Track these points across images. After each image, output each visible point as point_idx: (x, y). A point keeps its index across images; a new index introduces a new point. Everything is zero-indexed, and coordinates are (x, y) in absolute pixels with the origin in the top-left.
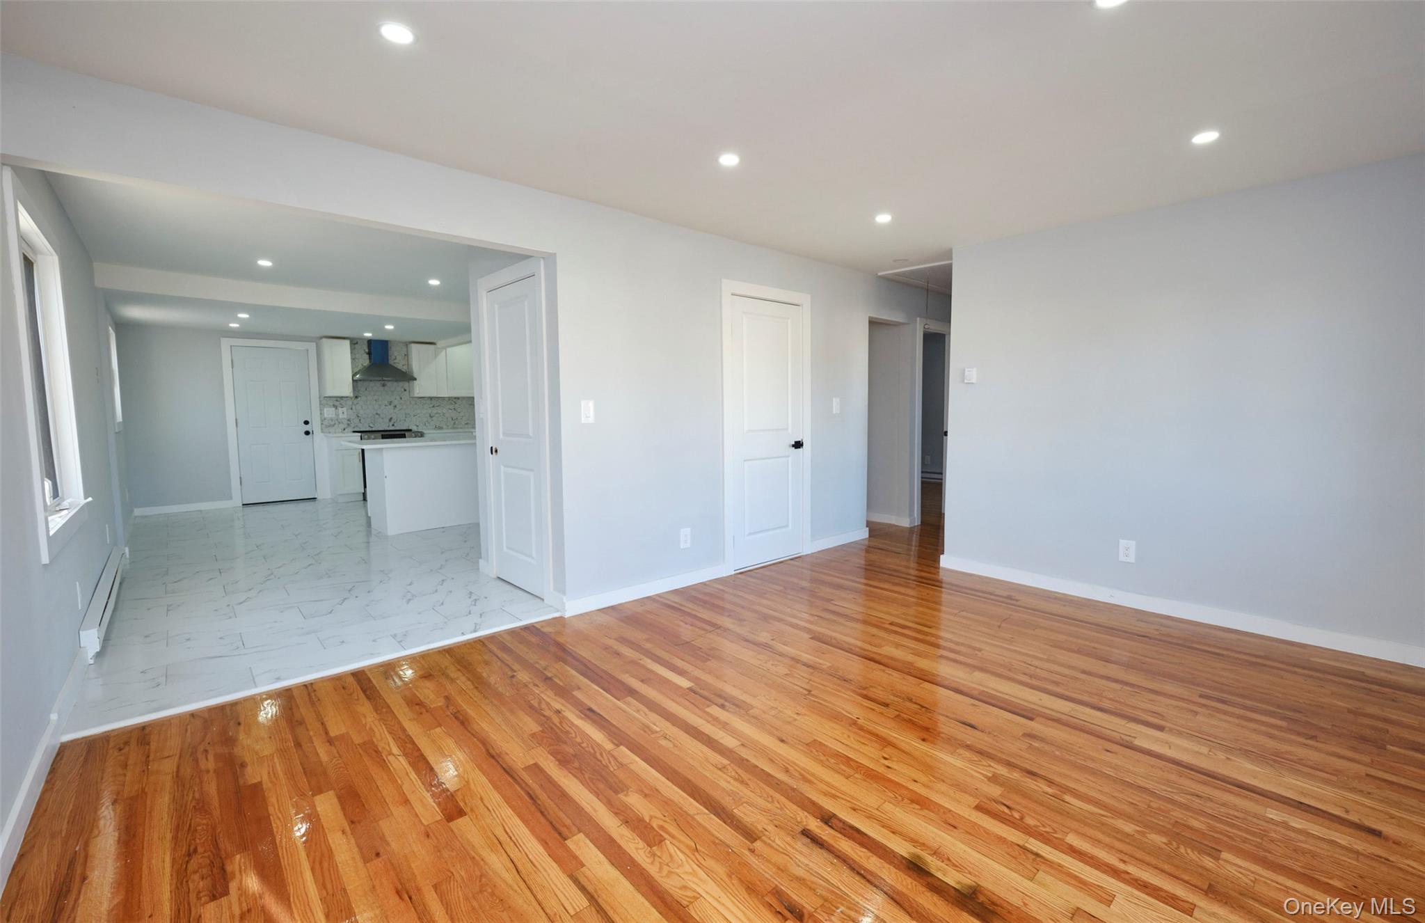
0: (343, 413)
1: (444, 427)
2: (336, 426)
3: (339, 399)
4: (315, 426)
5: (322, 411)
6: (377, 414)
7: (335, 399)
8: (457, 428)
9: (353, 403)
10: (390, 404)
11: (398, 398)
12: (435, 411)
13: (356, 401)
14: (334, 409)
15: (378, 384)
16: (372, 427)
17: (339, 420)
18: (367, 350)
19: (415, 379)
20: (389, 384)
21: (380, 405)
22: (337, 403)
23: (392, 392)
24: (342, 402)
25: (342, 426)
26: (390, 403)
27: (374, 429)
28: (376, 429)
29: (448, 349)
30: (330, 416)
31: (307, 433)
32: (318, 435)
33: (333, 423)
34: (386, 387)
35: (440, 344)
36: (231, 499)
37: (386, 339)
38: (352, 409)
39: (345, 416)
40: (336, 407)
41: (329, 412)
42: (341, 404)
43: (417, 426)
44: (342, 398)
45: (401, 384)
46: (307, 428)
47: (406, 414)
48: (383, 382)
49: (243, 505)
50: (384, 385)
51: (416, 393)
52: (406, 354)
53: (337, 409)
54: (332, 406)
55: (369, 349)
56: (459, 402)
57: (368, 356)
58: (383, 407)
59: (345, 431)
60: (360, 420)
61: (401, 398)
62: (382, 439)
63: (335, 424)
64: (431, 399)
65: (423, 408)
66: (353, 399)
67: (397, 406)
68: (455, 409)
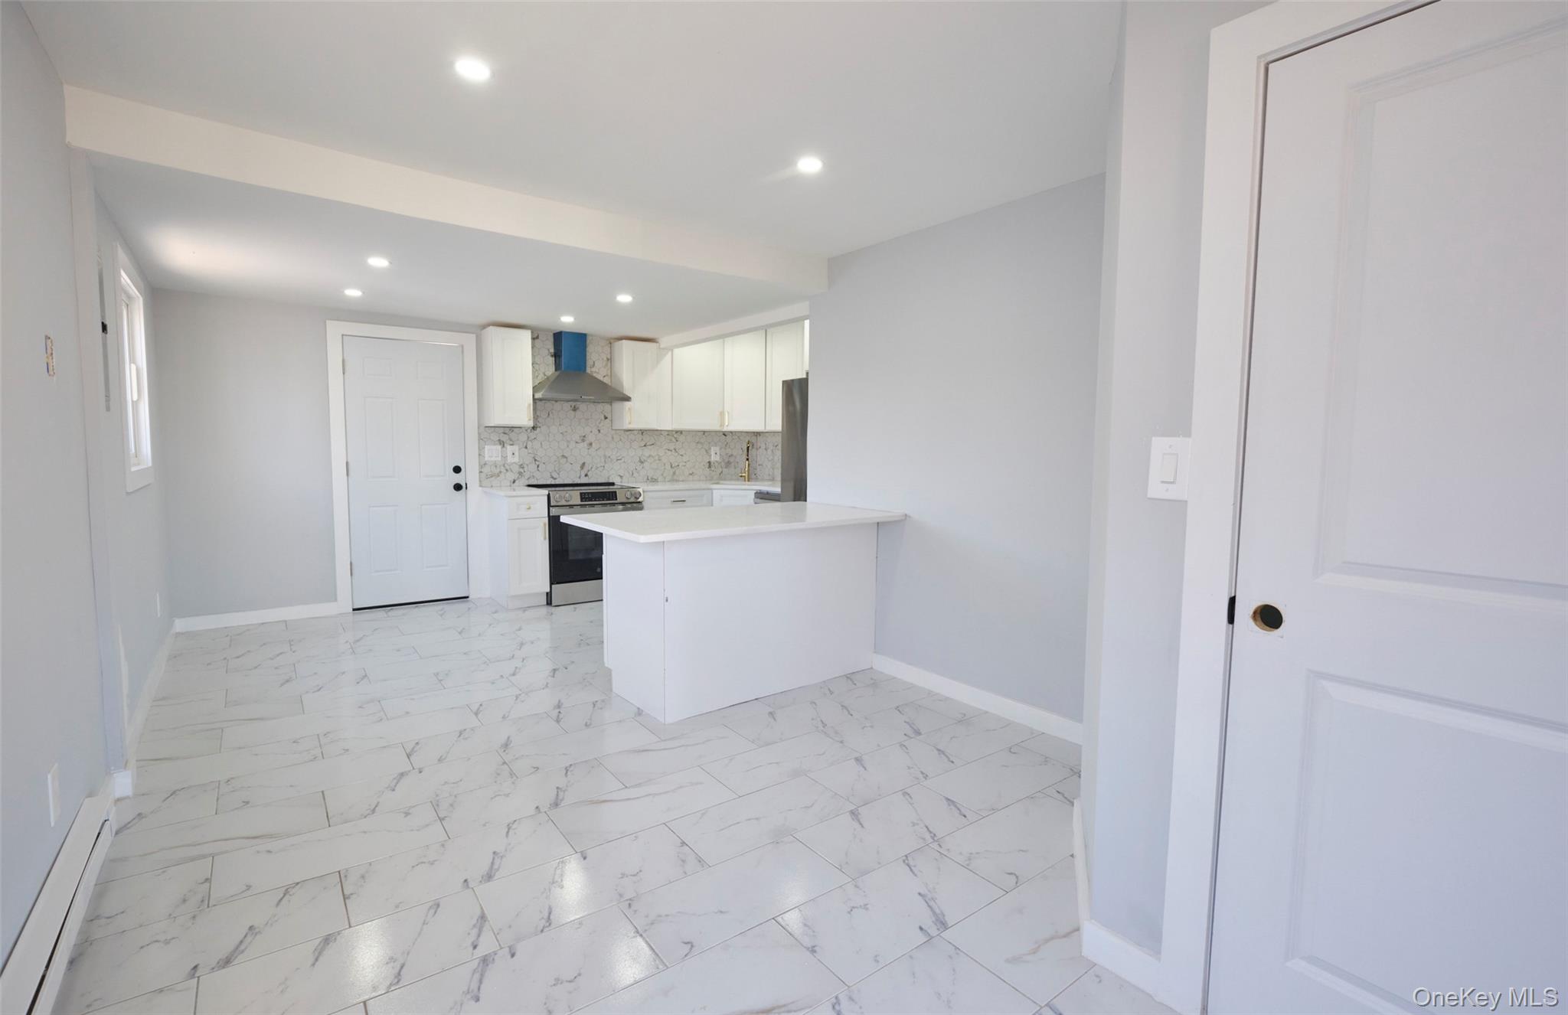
0: (513, 454)
2: (502, 475)
3: (507, 430)
4: (470, 476)
5: (481, 449)
6: (563, 456)
7: (502, 430)
8: (677, 481)
9: (528, 438)
10: (583, 441)
11: (595, 431)
12: (647, 452)
13: (532, 435)
14: (499, 447)
15: (567, 406)
16: (555, 479)
17: (508, 467)
18: (552, 350)
19: (628, 399)
20: (582, 406)
21: (568, 441)
22: (504, 438)
23: (587, 419)
24: (511, 435)
25: (511, 476)
26: (583, 438)
27: (557, 482)
28: (561, 482)
29: (676, 351)
30: (493, 459)
31: (458, 487)
32: (474, 491)
33: (498, 470)
34: (578, 412)
35: (665, 341)
36: (336, 600)
37: (584, 332)
38: (526, 447)
39: (516, 459)
40: (502, 443)
41: (493, 453)
42: (511, 440)
43: (621, 477)
44: (512, 428)
45: (600, 407)
46: (458, 478)
47: (605, 456)
48: (573, 404)
49: (354, 610)
50: (575, 409)
51: (627, 422)
52: (609, 357)
53: (504, 446)
54: (497, 442)
55: (555, 349)
56: (682, 438)
57: (554, 359)
58: (572, 445)
59: (515, 484)
60: (538, 466)
61: (599, 431)
62: (582, 501)
63: (500, 472)
64: (642, 433)
65: (631, 447)
66: (529, 431)
67: (593, 444)
68: (675, 449)
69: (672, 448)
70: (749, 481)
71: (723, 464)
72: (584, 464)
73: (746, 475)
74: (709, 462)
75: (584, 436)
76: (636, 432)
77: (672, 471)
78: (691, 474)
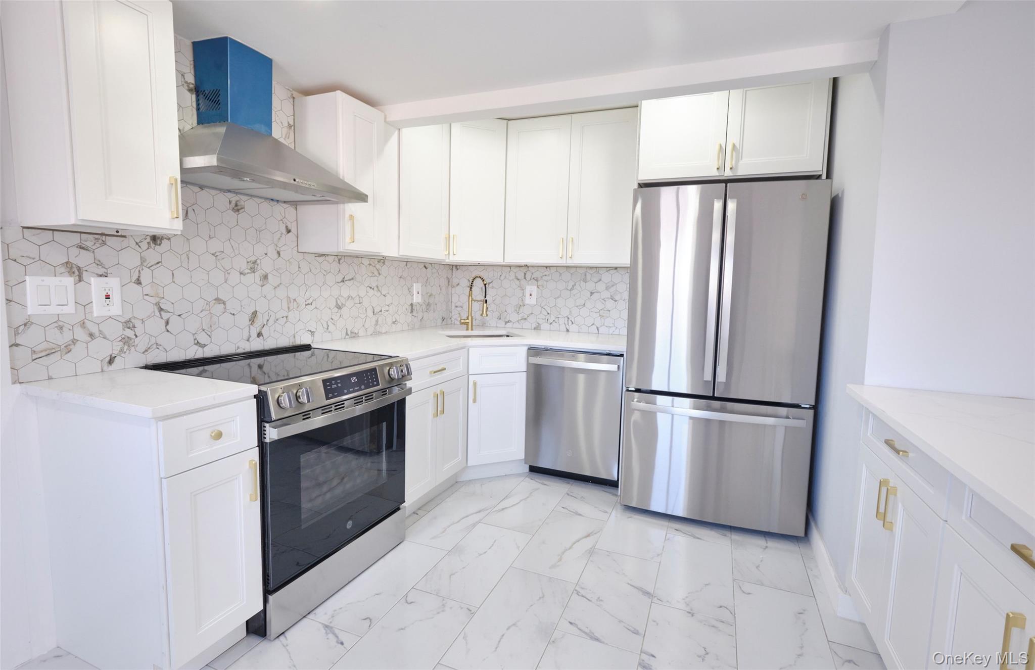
0: (108, 298)
1: (361, 333)
2: (78, 349)
3: (89, 242)
5: (14, 284)
6: (218, 300)
7: (76, 238)
8: (380, 333)
9: (143, 260)
10: (253, 270)
11: (272, 254)
12: (345, 291)
13: (153, 255)
14: (69, 281)
15: (223, 200)
16: (203, 346)
17: (94, 329)
19: (362, 198)
21: (227, 272)
22: (83, 259)
23: (259, 231)
24: (102, 253)
25: (103, 349)
26: (253, 266)
27: (209, 352)
28: (216, 352)
29: (405, 132)
30: (53, 310)
33: (67, 336)
34: (242, 215)
35: (397, 111)
37: (270, 57)
38: (138, 282)
39: (115, 308)
40: (77, 272)
41: (49, 294)
42: (99, 264)
43: (312, 333)
44: (102, 235)
45: (279, 209)
47: (289, 301)
48: (234, 198)
50: (237, 208)
51: (348, 240)
52: (292, 123)
53: (80, 279)
54: (63, 270)
55: (195, 76)
56: (384, 270)
57: (194, 96)
58: (235, 277)
59: (114, 365)
60: (167, 323)
61: (279, 253)
62: (328, 398)
63: (74, 341)
64: (339, 260)
65: (324, 283)
66: (144, 245)
67: (270, 276)
68: (377, 287)
69: (374, 285)
70: (472, 330)
71: (424, 306)
72: (255, 314)
73: (469, 321)
74: (412, 305)
75: (255, 262)
76: (330, 259)
77: (374, 319)
78: (394, 323)
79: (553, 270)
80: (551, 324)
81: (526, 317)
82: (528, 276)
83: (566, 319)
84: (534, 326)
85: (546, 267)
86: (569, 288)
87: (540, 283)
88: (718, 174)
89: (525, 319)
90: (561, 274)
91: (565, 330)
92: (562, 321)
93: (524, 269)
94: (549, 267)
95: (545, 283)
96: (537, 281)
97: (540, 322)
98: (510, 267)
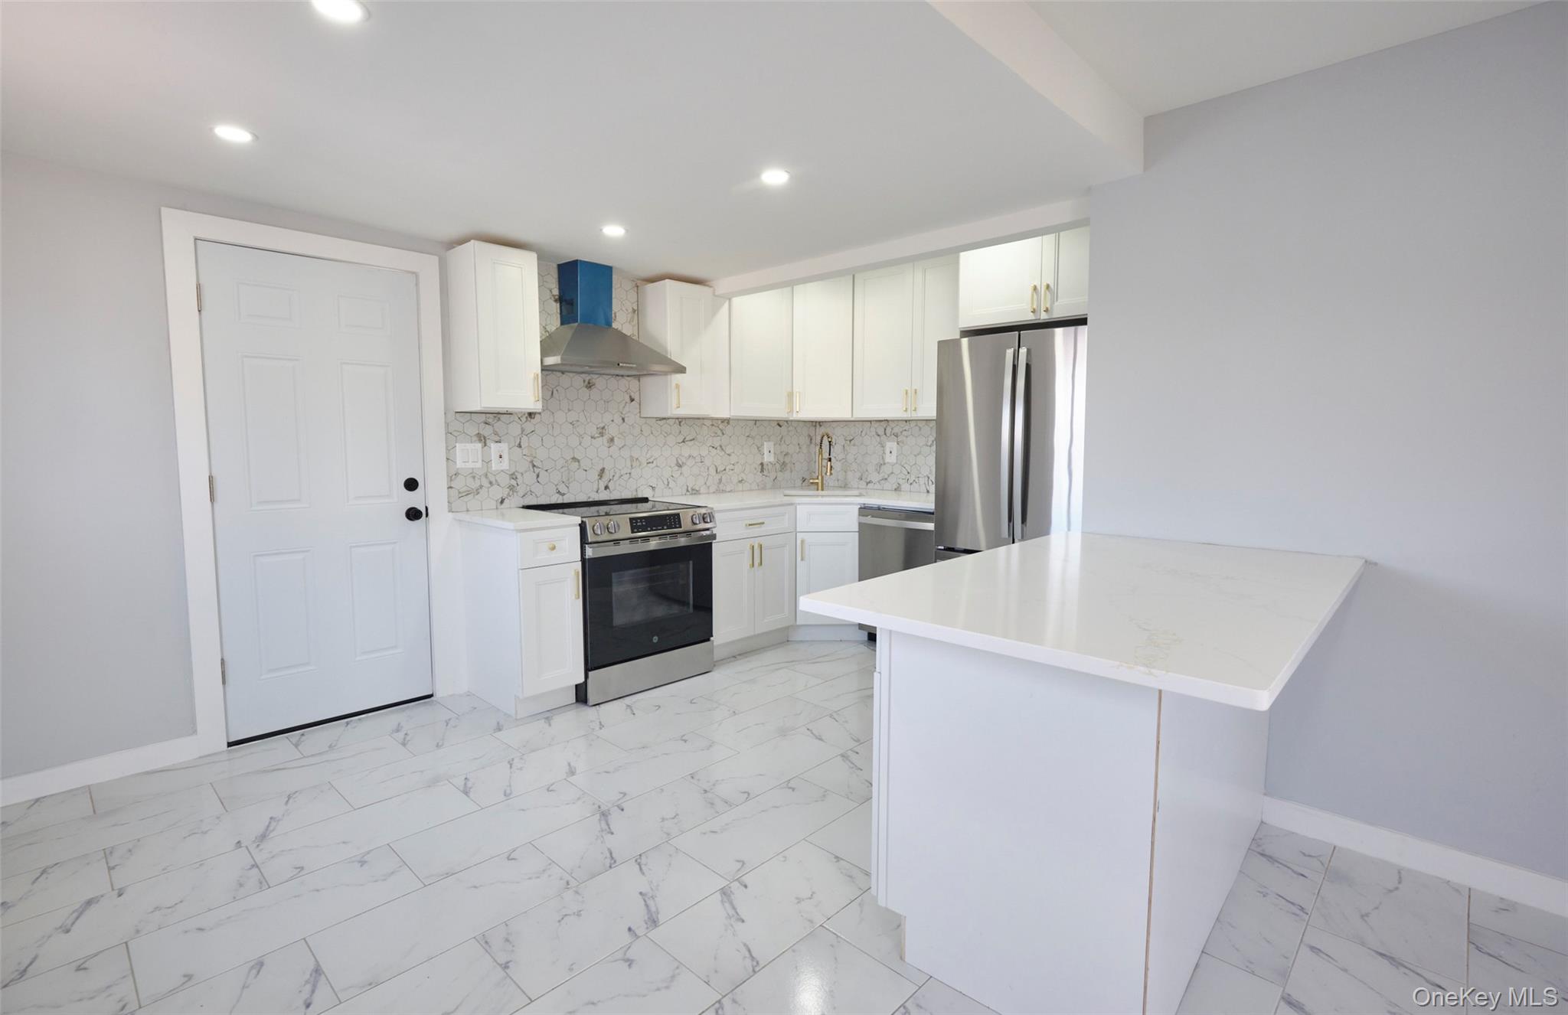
0: (501, 457)
1: (703, 490)
2: (483, 492)
3: (491, 419)
4: (433, 495)
5: (451, 449)
6: (574, 459)
7: (483, 417)
8: (724, 491)
9: (523, 430)
10: (602, 434)
11: (618, 420)
12: (686, 450)
13: (529, 426)
14: (479, 445)
15: (579, 381)
16: (563, 494)
17: (493, 480)
18: (556, 292)
19: (681, 370)
20: (600, 382)
21: (581, 436)
22: (487, 431)
23: (607, 402)
24: (498, 425)
25: (498, 492)
26: (602, 431)
27: (567, 499)
28: (572, 500)
29: (736, 301)
30: (470, 465)
31: (413, 514)
32: (440, 519)
33: (477, 484)
34: (594, 390)
35: (723, 285)
36: (195, 732)
37: (610, 265)
38: (520, 446)
39: (505, 465)
40: (482, 439)
41: (468, 455)
42: (496, 434)
43: (653, 488)
44: (498, 414)
45: (624, 382)
46: (414, 499)
47: (632, 458)
48: (587, 378)
49: (230, 744)
50: (589, 385)
51: (674, 405)
52: (636, 308)
53: (485, 445)
54: (475, 438)
55: (560, 289)
56: (729, 430)
57: (558, 304)
58: (587, 440)
59: (504, 504)
60: (538, 476)
61: (623, 419)
62: (633, 532)
63: (481, 487)
64: (680, 422)
65: (665, 444)
66: (524, 419)
67: (616, 439)
68: (721, 446)
69: (717, 445)
70: (822, 490)
71: (778, 466)
72: (603, 470)
73: (819, 481)
74: (762, 464)
75: (603, 428)
76: (671, 422)
77: (718, 477)
78: (740, 482)
79: (913, 424)
80: (911, 484)
81: (886, 477)
82: (888, 431)
83: (927, 479)
84: (895, 486)
85: (906, 421)
86: (929, 444)
87: (900, 439)
88: (1034, 318)
89: (886, 479)
90: (920, 429)
91: (926, 491)
92: (922, 481)
93: (884, 424)
94: (909, 421)
95: (905, 438)
96: (897, 437)
97: (901, 481)
98: (871, 421)
